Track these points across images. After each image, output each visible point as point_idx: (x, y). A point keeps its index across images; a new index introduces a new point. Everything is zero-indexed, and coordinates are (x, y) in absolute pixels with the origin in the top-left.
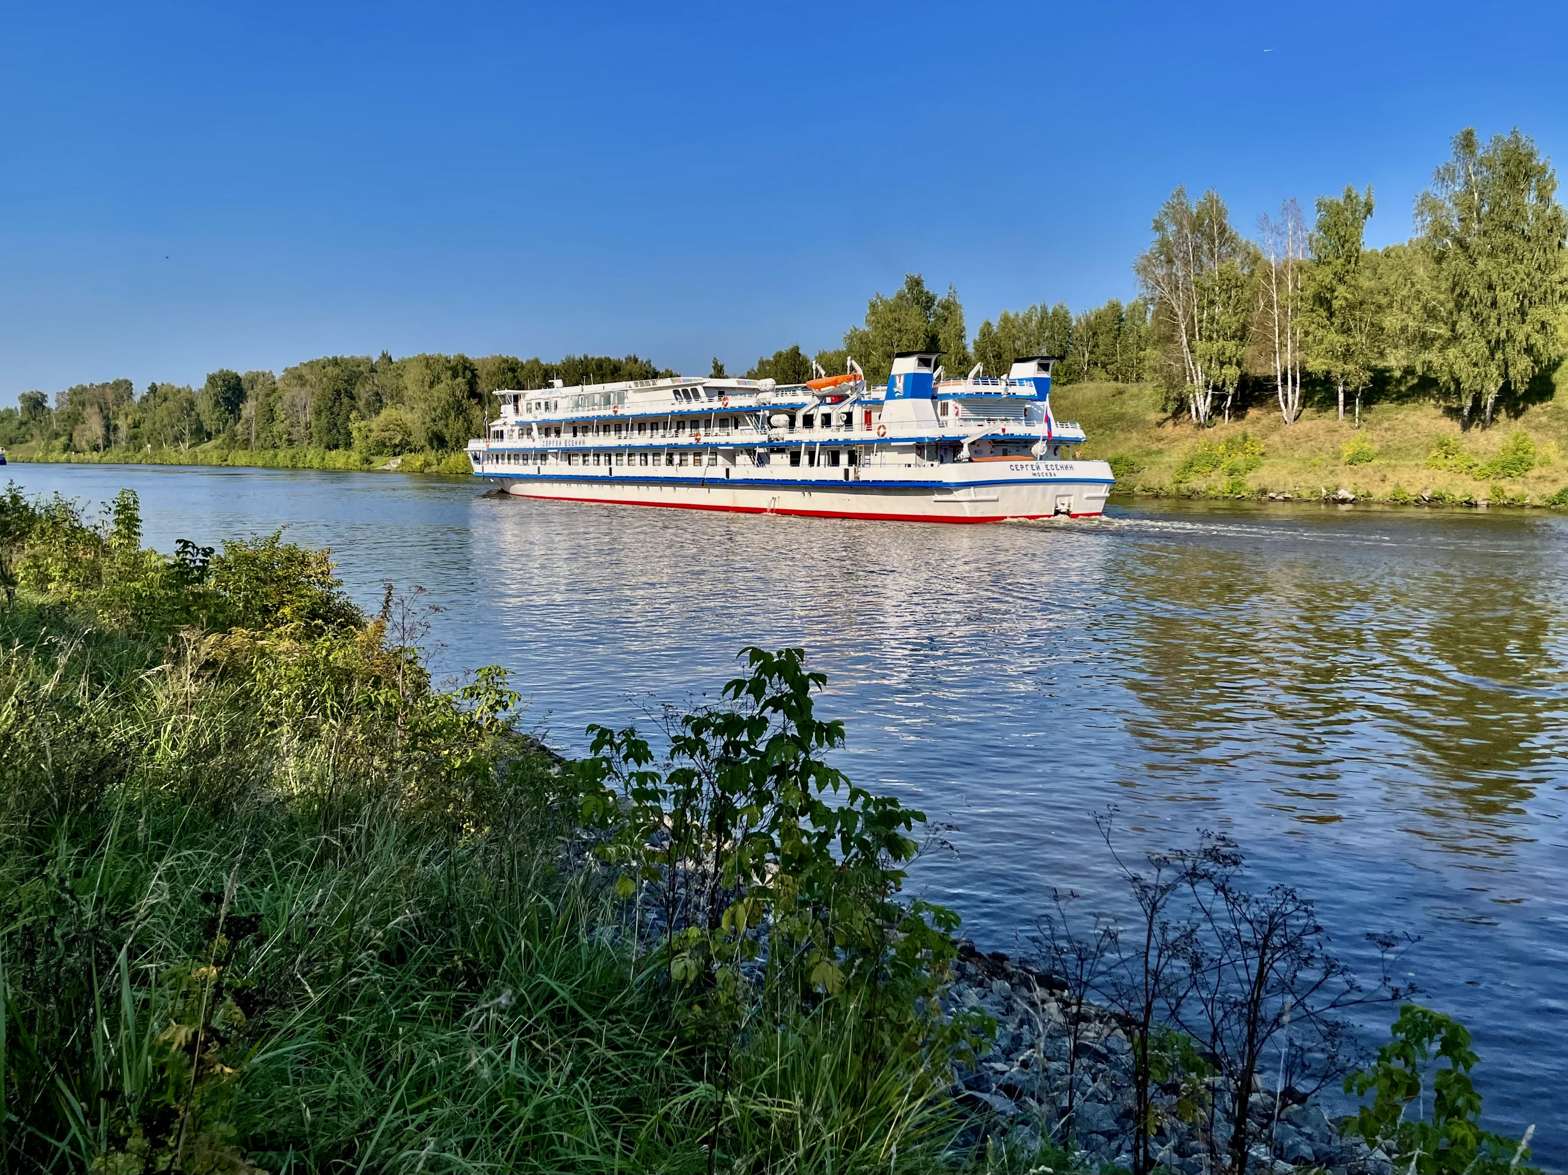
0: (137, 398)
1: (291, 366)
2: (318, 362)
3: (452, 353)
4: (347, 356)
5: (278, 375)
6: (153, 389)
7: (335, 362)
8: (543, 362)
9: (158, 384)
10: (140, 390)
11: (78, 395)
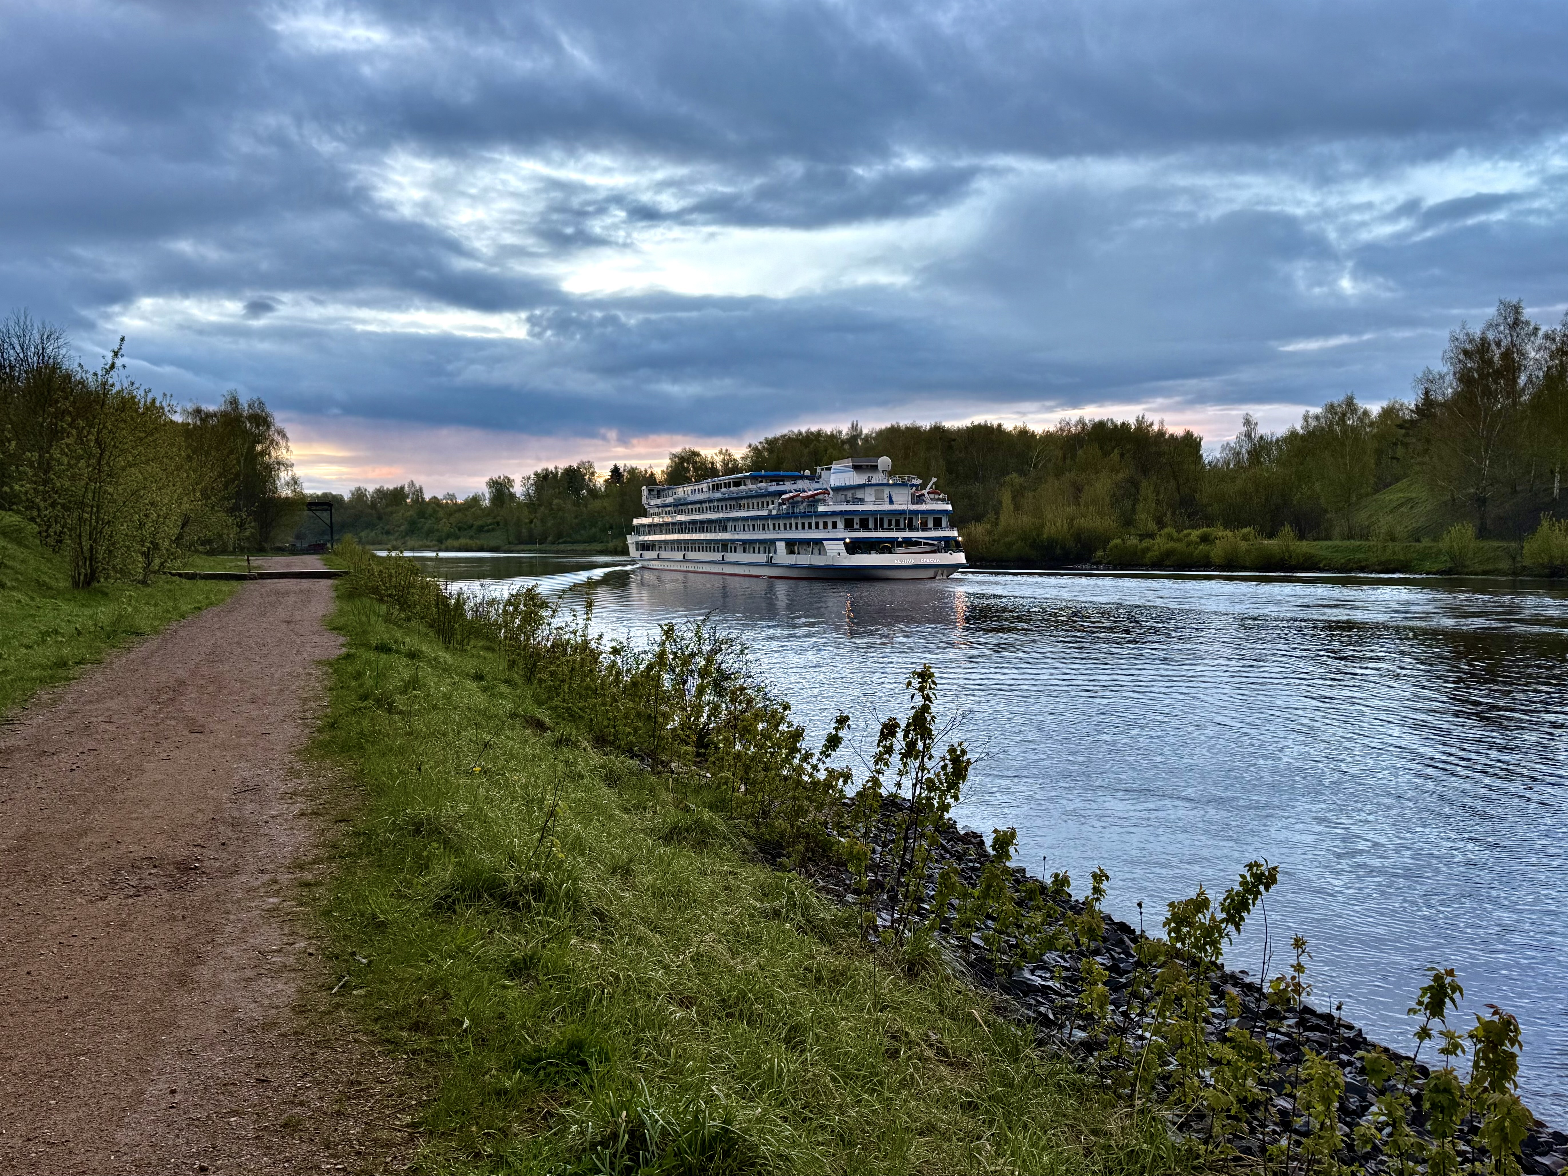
0: (599, 483)
1: (756, 445)
3: (925, 423)
4: (814, 432)
5: (741, 456)
6: (615, 471)
7: (800, 437)
9: (621, 464)
10: (602, 473)
11: (544, 479)
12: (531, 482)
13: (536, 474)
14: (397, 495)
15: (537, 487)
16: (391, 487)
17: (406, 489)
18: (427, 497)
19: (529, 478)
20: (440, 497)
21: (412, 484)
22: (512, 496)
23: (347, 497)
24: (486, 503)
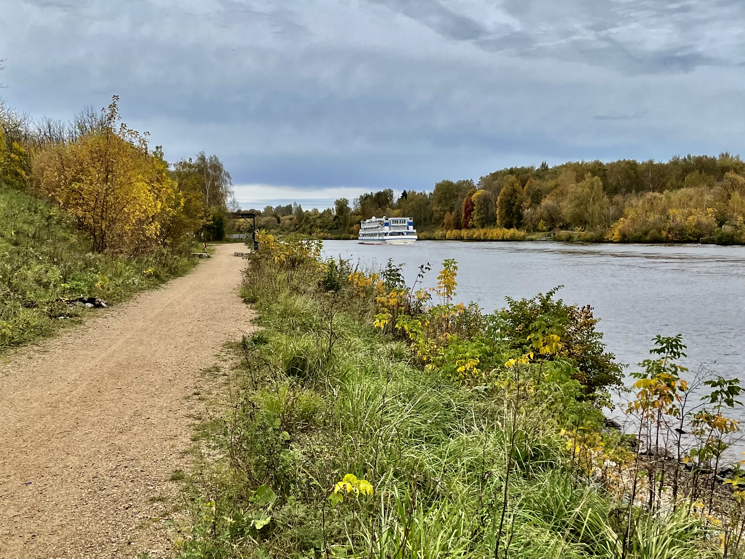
0: (395, 200)
1: (484, 176)
2: (501, 171)
3: (589, 160)
4: (519, 167)
5: (476, 182)
6: (404, 194)
7: (511, 172)
8: (656, 162)
9: (407, 191)
10: (397, 195)
11: (365, 199)
12: (359, 201)
13: (361, 197)
14: (288, 209)
15: (361, 205)
16: (285, 206)
17: (293, 206)
18: (304, 211)
19: (357, 199)
20: (310, 210)
21: (295, 204)
22: (349, 209)
23: (262, 210)
24: (335, 213)
